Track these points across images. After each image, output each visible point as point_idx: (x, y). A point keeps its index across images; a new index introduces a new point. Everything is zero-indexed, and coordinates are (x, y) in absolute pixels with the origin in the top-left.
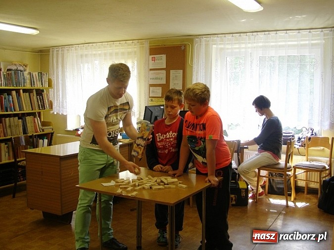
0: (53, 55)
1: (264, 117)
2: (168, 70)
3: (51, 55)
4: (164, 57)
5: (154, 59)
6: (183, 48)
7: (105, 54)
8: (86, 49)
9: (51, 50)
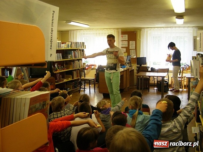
0: (71, 33)
1: (174, 50)
2: (128, 41)
3: (70, 34)
4: (127, 36)
5: (122, 37)
6: (135, 32)
7: (96, 34)
8: (89, 31)
9: (70, 31)
